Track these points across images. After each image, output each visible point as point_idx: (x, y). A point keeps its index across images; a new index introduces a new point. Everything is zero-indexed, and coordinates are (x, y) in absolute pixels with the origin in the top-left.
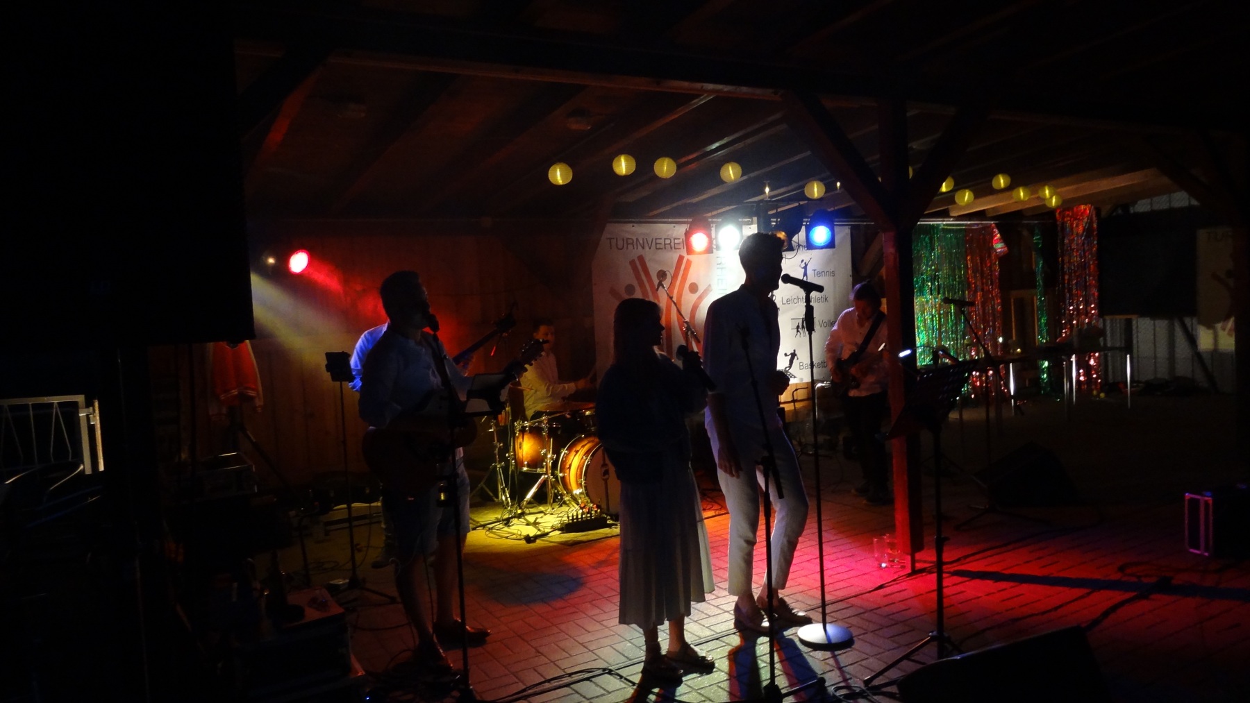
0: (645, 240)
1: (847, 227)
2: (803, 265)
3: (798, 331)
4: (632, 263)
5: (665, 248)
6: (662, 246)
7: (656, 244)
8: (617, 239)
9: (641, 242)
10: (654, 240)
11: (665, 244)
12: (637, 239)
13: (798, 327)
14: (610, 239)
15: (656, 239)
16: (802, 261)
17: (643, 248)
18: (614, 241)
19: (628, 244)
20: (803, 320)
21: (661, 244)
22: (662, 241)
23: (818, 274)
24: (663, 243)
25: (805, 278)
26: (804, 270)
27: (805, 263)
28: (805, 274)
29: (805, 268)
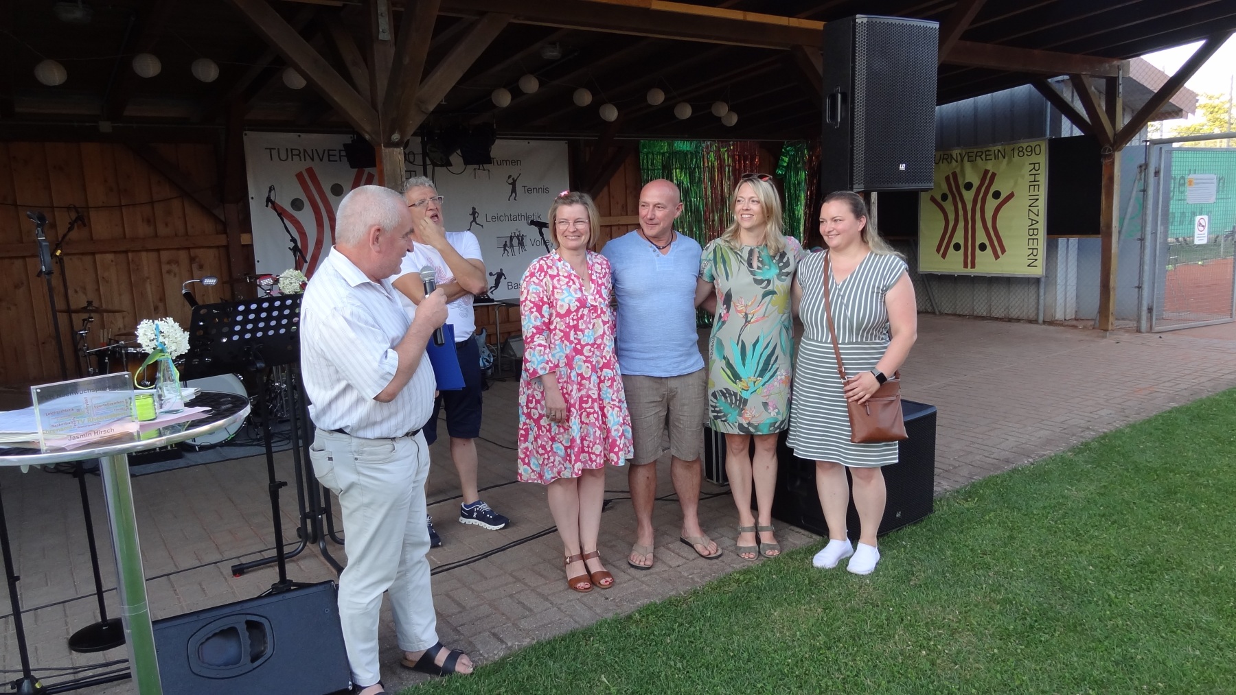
0: (315, 152)
1: (563, 142)
2: (511, 181)
3: (505, 250)
4: (300, 176)
5: (341, 161)
6: (337, 158)
7: (329, 155)
8: (278, 149)
9: (310, 153)
10: (326, 152)
11: (340, 156)
12: (305, 151)
13: (505, 245)
14: (271, 149)
15: (329, 150)
16: (510, 177)
17: (313, 160)
18: (274, 153)
19: (292, 155)
20: (511, 238)
21: (335, 155)
22: (337, 153)
23: (529, 190)
24: (338, 155)
25: (514, 194)
26: (511, 186)
27: (513, 179)
28: (514, 190)
29: (514, 184)
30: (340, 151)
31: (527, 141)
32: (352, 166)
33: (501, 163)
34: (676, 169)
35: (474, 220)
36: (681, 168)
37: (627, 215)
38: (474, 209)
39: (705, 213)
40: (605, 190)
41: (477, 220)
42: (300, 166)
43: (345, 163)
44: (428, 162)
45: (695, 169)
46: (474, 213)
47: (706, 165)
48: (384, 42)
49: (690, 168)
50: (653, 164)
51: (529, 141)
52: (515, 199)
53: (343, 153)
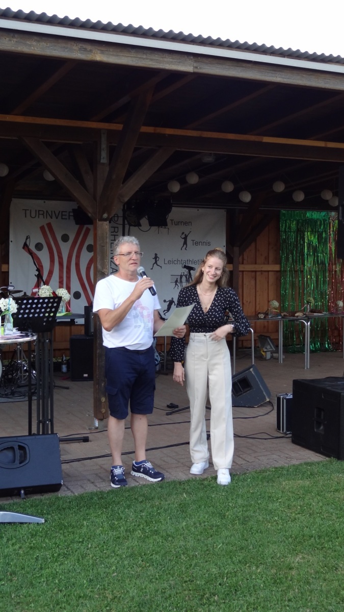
0: (53, 213)
1: (223, 210)
2: (183, 236)
3: (176, 284)
4: (42, 228)
5: (69, 219)
6: (67, 217)
7: (62, 215)
8: (31, 210)
9: (50, 214)
10: (61, 212)
11: (69, 216)
12: (47, 211)
13: (176, 281)
14: (26, 210)
15: (62, 212)
16: (183, 233)
17: (51, 218)
18: (28, 212)
19: (39, 214)
20: (181, 276)
21: (66, 215)
22: (67, 214)
23: (197, 244)
24: (68, 215)
25: (185, 246)
26: (184, 240)
27: (185, 235)
28: (185, 243)
29: (185, 238)
30: (69, 212)
31: (196, 209)
32: (77, 224)
33: (178, 223)
34: (308, 232)
35: (156, 262)
36: (312, 232)
37: (268, 264)
38: (156, 254)
39: (329, 264)
40: (253, 245)
41: (158, 263)
42: (43, 221)
43: (72, 222)
44: (126, 222)
45: (323, 232)
46: (156, 257)
47: (331, 229)
48: (103, 164)
49: (318, 232)
50: (290, 228)
51: (199, 209)
52: (185, 249)
53: (72, 214)
